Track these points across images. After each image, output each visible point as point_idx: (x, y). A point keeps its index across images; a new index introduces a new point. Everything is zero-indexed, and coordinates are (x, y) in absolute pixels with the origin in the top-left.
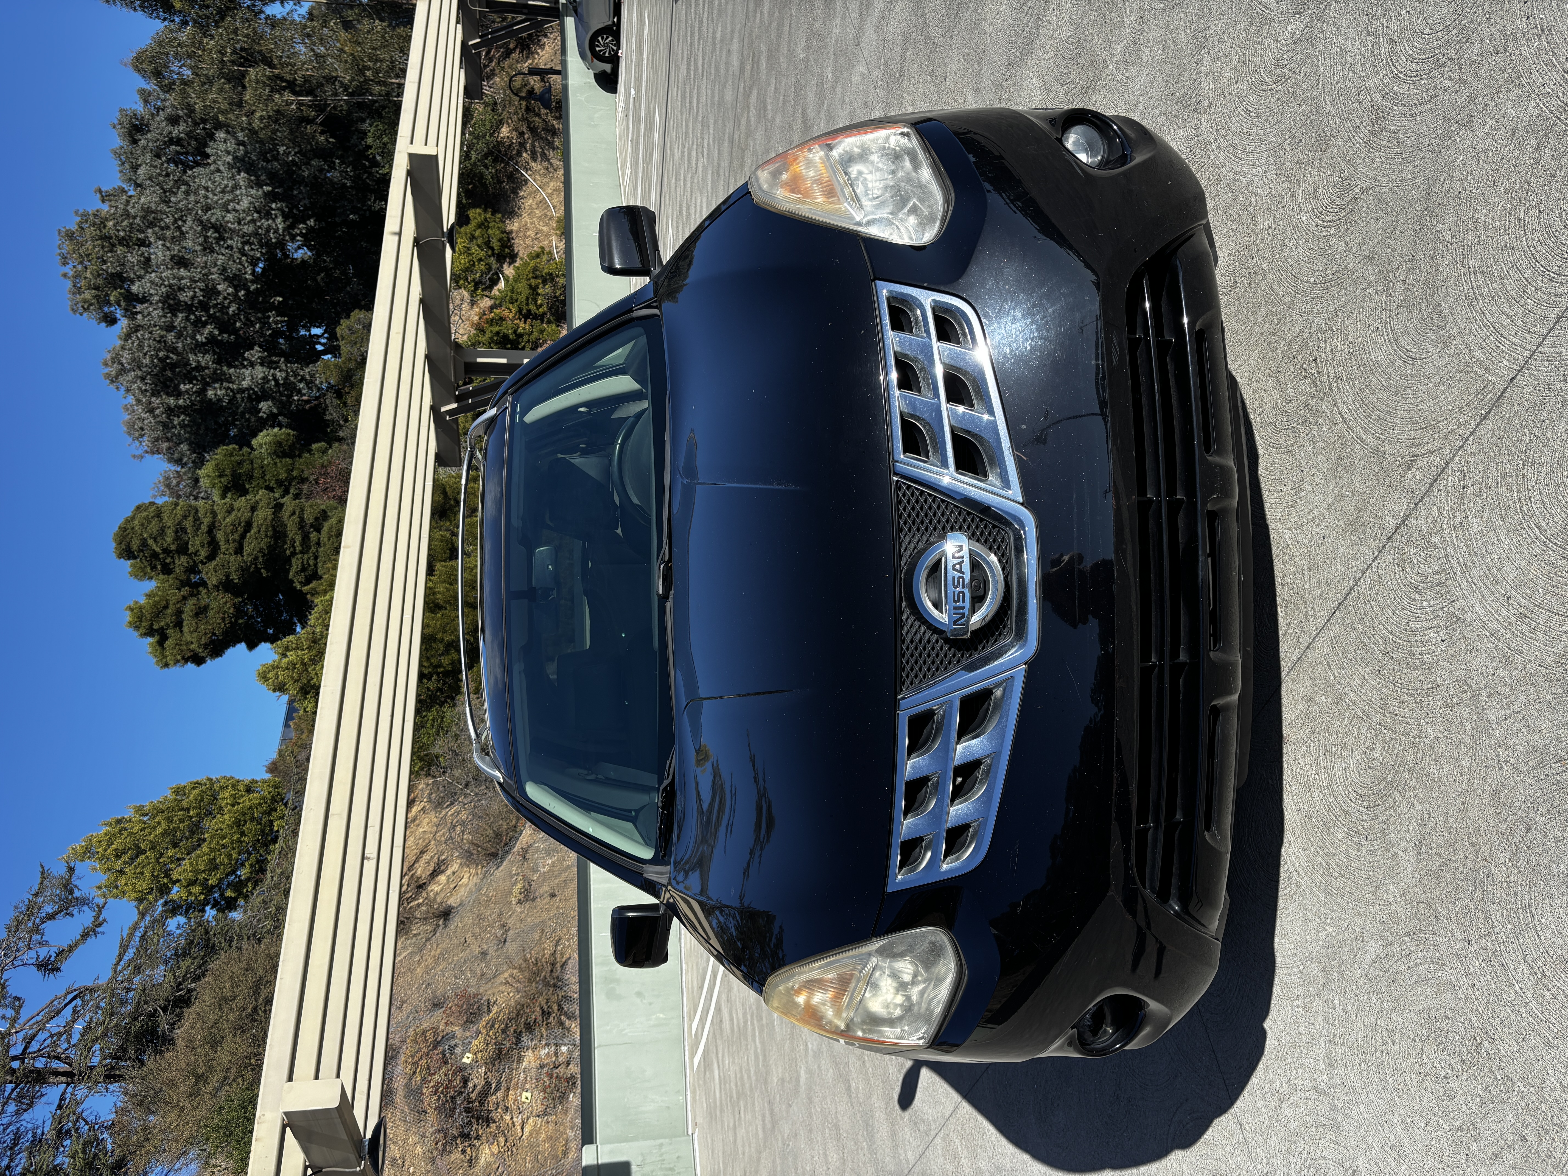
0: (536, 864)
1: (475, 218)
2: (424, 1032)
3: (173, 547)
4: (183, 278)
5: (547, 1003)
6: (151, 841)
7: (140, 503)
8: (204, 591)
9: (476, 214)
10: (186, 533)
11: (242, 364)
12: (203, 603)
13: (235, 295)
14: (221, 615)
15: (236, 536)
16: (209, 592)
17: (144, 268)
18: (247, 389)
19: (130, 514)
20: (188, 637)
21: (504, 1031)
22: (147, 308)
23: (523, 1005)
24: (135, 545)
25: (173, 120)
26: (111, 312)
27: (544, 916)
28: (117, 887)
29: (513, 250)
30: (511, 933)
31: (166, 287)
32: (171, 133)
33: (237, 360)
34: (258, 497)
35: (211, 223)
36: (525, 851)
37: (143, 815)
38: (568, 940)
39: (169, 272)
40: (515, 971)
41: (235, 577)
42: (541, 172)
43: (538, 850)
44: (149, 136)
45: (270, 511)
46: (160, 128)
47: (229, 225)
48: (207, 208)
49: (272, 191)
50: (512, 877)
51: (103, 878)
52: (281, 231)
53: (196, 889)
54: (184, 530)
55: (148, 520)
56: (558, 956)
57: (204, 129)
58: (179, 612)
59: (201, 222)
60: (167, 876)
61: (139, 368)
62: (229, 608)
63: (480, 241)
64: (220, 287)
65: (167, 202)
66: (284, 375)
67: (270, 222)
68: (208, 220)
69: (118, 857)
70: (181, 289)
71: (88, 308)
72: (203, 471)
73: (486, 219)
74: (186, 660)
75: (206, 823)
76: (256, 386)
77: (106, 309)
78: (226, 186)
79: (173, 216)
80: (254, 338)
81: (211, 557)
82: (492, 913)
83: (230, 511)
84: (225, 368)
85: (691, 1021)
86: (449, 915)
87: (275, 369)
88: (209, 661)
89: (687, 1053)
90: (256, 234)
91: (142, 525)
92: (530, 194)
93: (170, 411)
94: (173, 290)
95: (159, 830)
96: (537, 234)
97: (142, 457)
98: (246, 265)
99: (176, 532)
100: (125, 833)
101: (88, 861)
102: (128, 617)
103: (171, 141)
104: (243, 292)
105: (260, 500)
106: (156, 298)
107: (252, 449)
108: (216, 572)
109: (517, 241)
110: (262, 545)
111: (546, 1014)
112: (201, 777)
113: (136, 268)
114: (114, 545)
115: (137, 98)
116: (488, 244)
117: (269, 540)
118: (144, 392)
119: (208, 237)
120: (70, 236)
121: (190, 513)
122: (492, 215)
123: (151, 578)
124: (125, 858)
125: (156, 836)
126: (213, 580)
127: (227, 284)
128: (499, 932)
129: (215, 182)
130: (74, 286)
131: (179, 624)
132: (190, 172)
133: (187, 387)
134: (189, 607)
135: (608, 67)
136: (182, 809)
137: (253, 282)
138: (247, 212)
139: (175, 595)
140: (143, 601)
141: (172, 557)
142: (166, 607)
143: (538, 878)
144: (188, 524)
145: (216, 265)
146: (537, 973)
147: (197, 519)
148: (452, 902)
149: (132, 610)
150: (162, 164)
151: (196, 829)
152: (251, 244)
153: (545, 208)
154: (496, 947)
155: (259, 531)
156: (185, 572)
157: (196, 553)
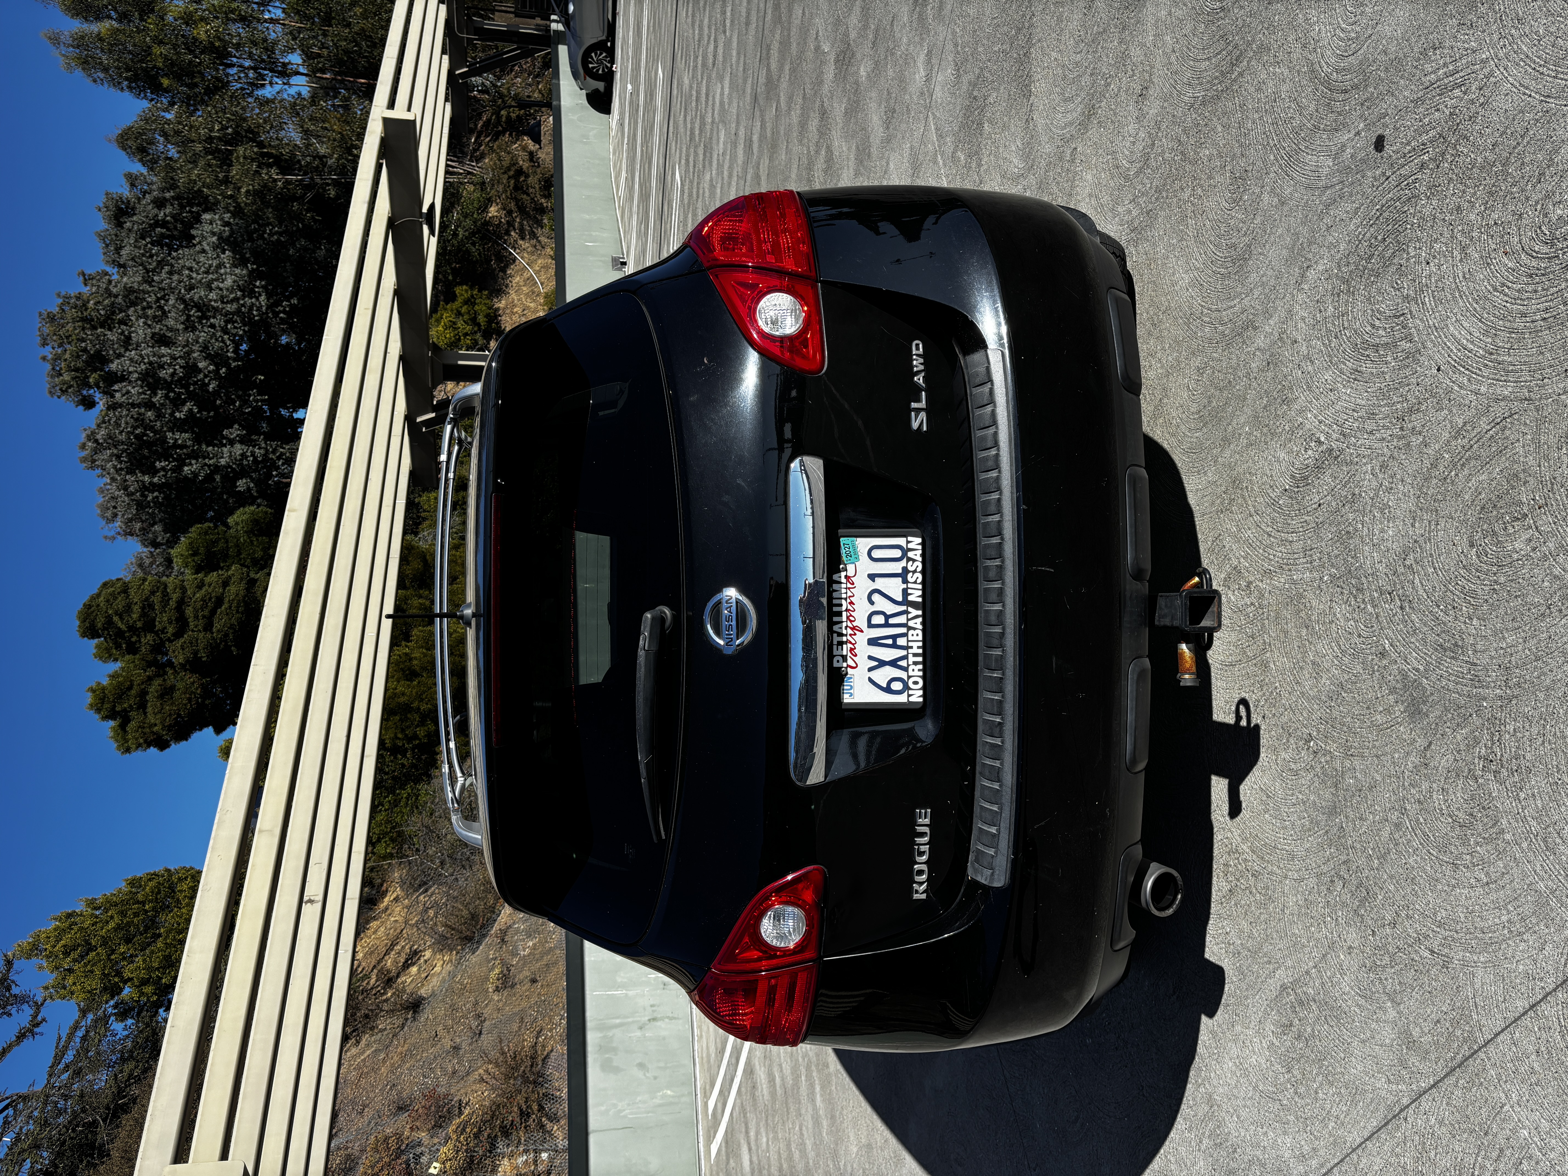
0: (516, 947)
1: (462, 295)
2: (386, 1139)
3: (139, 624)
4: (163, 356)
5: (526, 1102)
6: (103, 937)
7: (107, 579)
8: (170, 672)
9: (462, 291)
10: (154, 609)
11: (221, 443)
12: (169, 683)
13: (216, 372)
14: (188, 696)
15: (206, 612)
16: (176, 673)
17: (124, 347)
18: (224, 466)
19: (96, 591)
20: (151, 719)
21: (476, 1136)
22: (125, 386)
23: (499, 1106)
24: (100, 622)
25: (160, 203)
26: (90, 395)
27: (524, 1004)
28: (64, 987)
29: (500, 327)
30: (487, 1023)
31: (145, 364)
32: (157, 215)
33: (216, 439)
34: (230, 573)
35: (194, 302)
36: (504, 932)
37: (96, 909)
38: (551, 1030)
39: (150, 349)
40: (490, 1066)
41: (203, 654)
42: (529, 250)
43: (517, 931)
44: (135, 218)
45: (243, 585)
46: (146, 210)
47: (213, 303)
48: (191, 288)
49: (257, 269)
50: (489, 961)
51: (51, 978)
52: (264, 308)
53: (148, 989)
54: (151, 606)
55: (114, 596)
56: (539, 1048)
57: (190, 211)
58: (143, 694)
59: (182, 300)
60: (119, 973)
61: (115, 447)
62: (197, 689)
63: (466, 317)
64: (201, 365)
65: (150, 282)
66: (262, 451)
67: (253, 300)
68: (191, 299)
69: (66, 954)
70: (161, 367)
71: (66, 391)
72: (175, 550)
73: (472, 296)
74: (149, 744)
75: (162, 917)
76: (234, 463)
77: (85, 392)
78: (210, 266)
79: (156, 295)
80: (234, 416)
81: (178, 635)
82: (466, 1003)
83: (200, 586)
84: (204, 446)
85: (706, 1096)
86: (418, 1006)
87: (254, 446)
88: (173, 745)
89: (701, 1139)
90: (238, 312)
91: (108, 601)
92: (517, 271)
93: (144, 488)
94: (154, 368)
95: (112, 925)
96: (524, 310)
97: (114, 538)
98: (228, 343)
99: (143, 608)
100: (75, 928)
101: (34, 959)
102: (89, 698)
103: (157, 224)
104: (224, 370)
105: (233, 575)
106: (136, 375)
107: (229, 528)
108: (183, 649)
109: (503, 318)
110: (233, 621)
111: (524, 1114)
112: (159, 868)
113: (116, 346)
114: (78, 623)
115: (124, 181)
116: (474, 321)
117: (240, 615)
118: (118, 471)
119: (190, 316)
120: (51, 318)
121: (158, 588)
122: (479, 291)
123: (116, 660)
124: (74, 955)
125: (109, 931)
126: (179, 658)
127: (208, 362)
128: (474, 1024)
129: (199, 262)
130: (53, 369)
131: (142, 706)
132: (174, 254)
133: (163, 464)
134: (155, 687)
135: (601, 86)
136: (138, 902)
137: (235, 360)
138: (231, 290)
139: (139, 675)
140: (105, 682)
141: (138, 636)
142: (130, 688)
143: (518, 963)
144: (156, 599)
145: (197, 342)
146: (515, 1069)
147: (165, 594)
148: (423, 992)
149: (93, 691)
150: (146, 245)
151: (152, 924)
152: (234, 322)
153: (533, 285)
154: (470, 1041)
155: (230, 607)
156: (151, 652)
157: (163, 630)
